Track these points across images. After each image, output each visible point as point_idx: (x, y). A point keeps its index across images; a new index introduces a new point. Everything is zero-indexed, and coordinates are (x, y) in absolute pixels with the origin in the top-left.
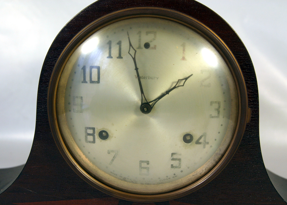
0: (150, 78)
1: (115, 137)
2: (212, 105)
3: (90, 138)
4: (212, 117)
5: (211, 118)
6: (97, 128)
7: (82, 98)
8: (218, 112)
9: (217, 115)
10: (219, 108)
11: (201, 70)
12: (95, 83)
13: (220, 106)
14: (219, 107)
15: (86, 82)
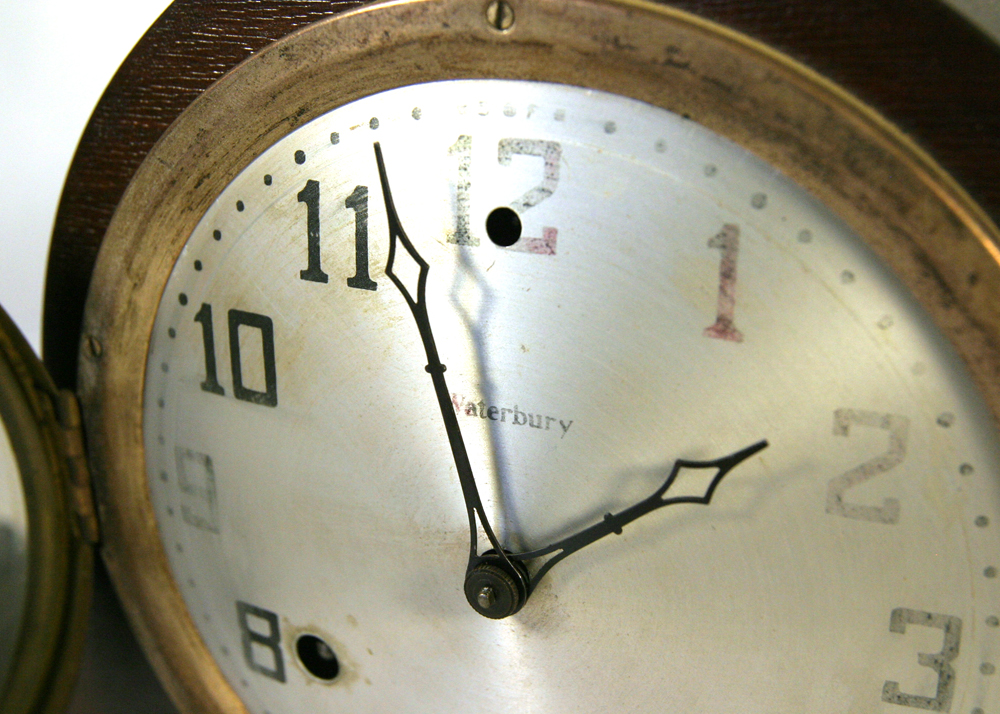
0: (521, 419)
1: (368, 682)
2: (903, 632)
3: (264, 656)
4: (902, 700)
5: (890, 700)
6: (286, 620)
7: (208, 462)
8: (941, 674)
9: (932, 694)
10: (951, 658)
11: (837, 413)
12: (257, 401)
13: (957, 644)
14: (953, 650)
15: (220, 391)
